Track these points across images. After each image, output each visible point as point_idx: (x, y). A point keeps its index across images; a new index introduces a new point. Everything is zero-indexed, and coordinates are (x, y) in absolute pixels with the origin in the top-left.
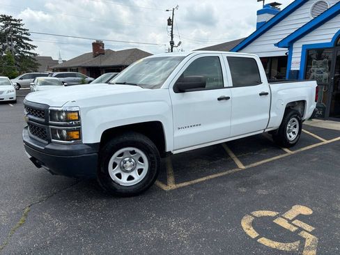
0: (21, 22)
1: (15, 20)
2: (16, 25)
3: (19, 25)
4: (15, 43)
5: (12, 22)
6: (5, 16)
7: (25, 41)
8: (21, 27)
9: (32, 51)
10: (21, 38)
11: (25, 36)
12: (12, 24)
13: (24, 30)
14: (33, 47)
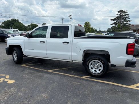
0: (127, 12)
1: (125, 11)
2: (125, 13)
3: (126, 13)
4: (123, 20)
5: (123, 12)
6: (121, 10)
7: (127, 19)
8: (127, 14)
9: (129, 23)
10: (126, 18)
11: (127, 17)
12: (123, 13)
13: (128, 14)
14: (130, 21)
